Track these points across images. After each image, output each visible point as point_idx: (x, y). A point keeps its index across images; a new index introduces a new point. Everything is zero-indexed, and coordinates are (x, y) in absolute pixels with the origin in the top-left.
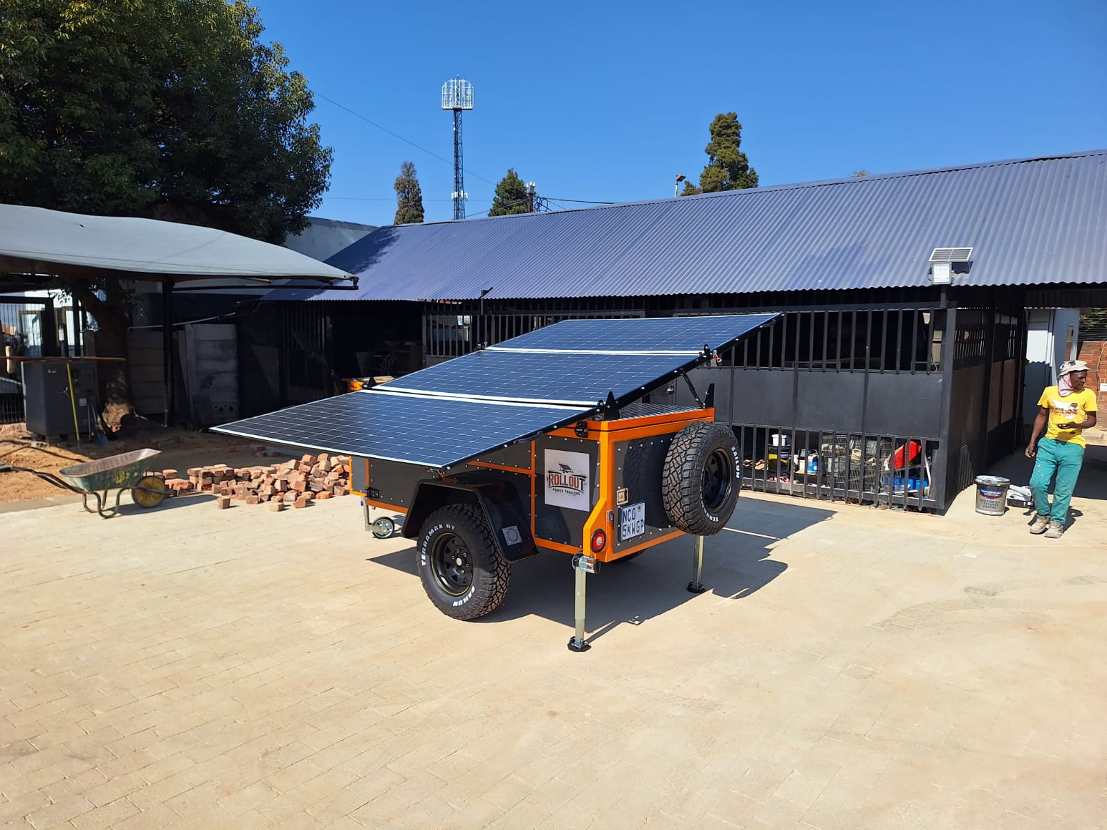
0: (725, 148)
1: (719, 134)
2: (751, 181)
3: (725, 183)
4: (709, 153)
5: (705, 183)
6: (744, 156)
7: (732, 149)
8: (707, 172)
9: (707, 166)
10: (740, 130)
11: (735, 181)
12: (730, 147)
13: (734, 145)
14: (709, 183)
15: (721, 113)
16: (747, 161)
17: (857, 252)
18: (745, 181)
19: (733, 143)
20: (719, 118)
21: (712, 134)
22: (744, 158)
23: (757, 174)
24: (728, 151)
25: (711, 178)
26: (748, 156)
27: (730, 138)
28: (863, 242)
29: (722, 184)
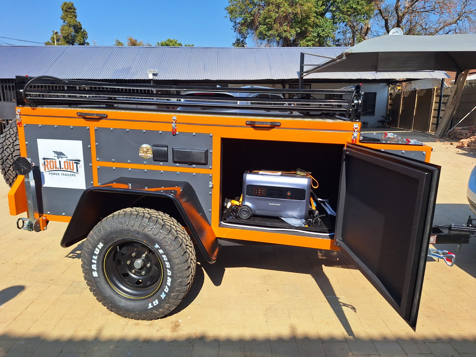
0: (70, 18)
1: (66, 11)
2: (84, 34)
3: (72, 34)
4: (62, 19)
5: (63, 33)
6: (79, 23)
7: (73, 19)
8: (63, 27)
9: (62, 25)
10: (76, 11)
11: (77, 33)
12: (72, 18)
13: (74, 17)
14: (65, 33)
15: (65, 1)
16: (81, 25)
17: (130, 69)
18: (82, 34)
19: (74, 16)
20: (65, 4)
21: (63, 10)
22: (80, 24)
23: (86, 32)
24: (72, 20)
25: (65, 31)
26: (81, 23)
27: (71, 14)
28: (131, 66)
29: (71, 34)
